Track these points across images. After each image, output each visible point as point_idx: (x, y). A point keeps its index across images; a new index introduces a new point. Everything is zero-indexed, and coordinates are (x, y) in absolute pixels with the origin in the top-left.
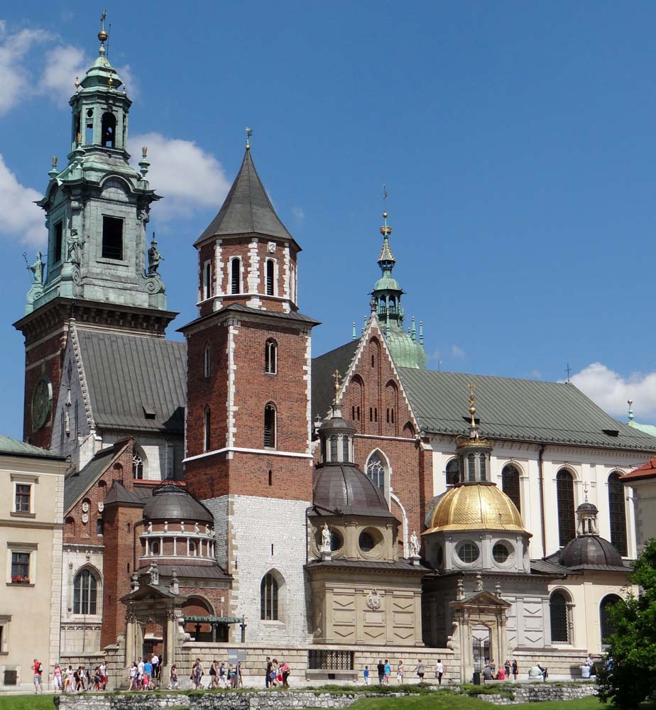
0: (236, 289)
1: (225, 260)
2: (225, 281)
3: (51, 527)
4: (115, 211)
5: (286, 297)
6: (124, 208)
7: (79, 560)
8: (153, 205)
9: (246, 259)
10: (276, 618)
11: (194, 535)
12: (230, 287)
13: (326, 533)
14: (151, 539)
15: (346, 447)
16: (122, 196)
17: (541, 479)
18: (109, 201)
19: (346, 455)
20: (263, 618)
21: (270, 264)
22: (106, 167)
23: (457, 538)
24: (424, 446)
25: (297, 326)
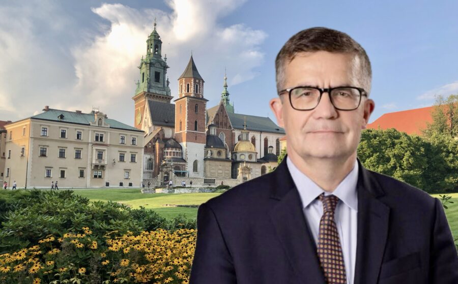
0: (188, 91)
1: (185, 84)
2: (185, 89)
3: (141, 148)
4: (158, 70)
5: (201, 94)
6: (160, 69)
7: (148, 157)
8: (168, 69)
9: (191, 84)
10: (197, 171)
11: (178, 151)
12: (187, 91)
13: (209, 151)
14: (167, 152)
15: (214, 131)
16: (160, 66)
17: (260, 140)
18: (156, 67)
19: (215, 133)
20: (194, 171)
21: (197, 85)
22: (155, 59)
23: (240, 154)
24: (233, 131)
25: (203, 101)
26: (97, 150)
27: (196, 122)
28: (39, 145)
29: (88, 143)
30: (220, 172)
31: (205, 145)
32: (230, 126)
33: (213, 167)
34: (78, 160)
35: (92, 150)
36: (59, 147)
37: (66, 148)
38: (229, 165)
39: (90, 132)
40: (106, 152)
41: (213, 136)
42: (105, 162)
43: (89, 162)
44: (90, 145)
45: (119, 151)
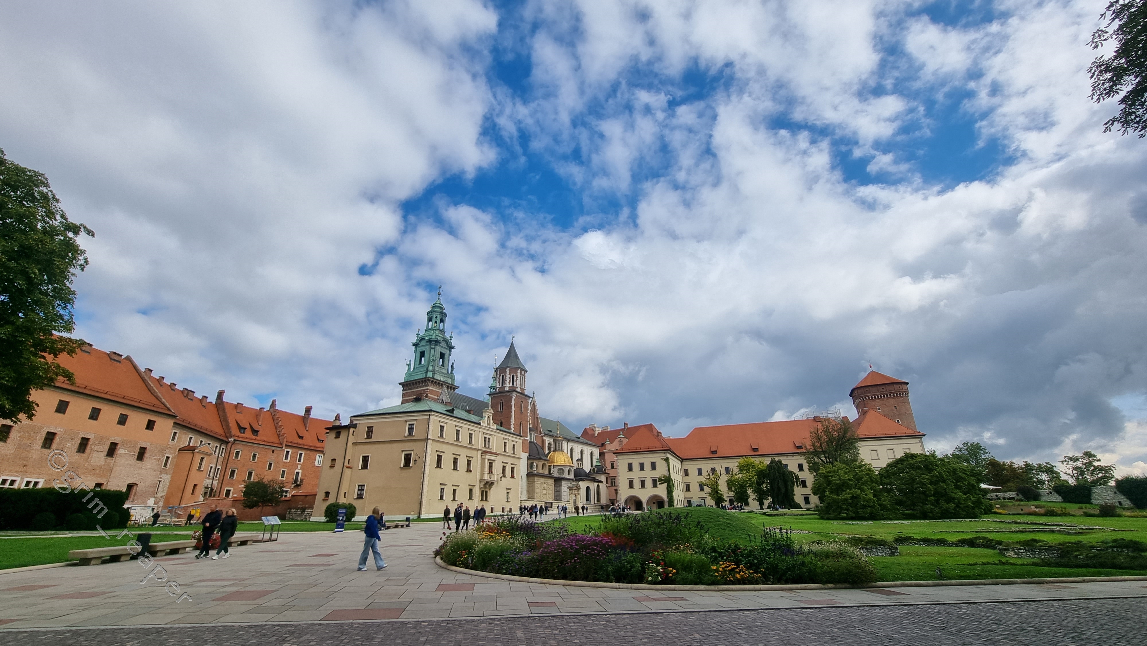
0: (513, 384)
1: (510, 375)
2: (509, 381)
4: (444, 351)
6: (446, 350)
8: (453, 350)
9: (517, 375)
12: (511, 384)
13: (535, 464)
15: (533, 437)
16: (444, 345)
23: (558, 468)
24: (544, 438)
25: (527, 398)
26: (488, 460)
27: (520, 424)
28: (437, 451)
29: (478, 450)
30: (544, 491)
31: (528, 454)
32: (540, 431)
33: (539, 486)
34: (469, 474)
35: (483, 460)
36: (453, 454)
37: (460, 455)
38: (552, 481)
39: (480, 434)
40: (496, 462)
41: (534, 443)
42: (494, 478)
43: (478, 478)
44: (480, 452)
45: (503, 462)
